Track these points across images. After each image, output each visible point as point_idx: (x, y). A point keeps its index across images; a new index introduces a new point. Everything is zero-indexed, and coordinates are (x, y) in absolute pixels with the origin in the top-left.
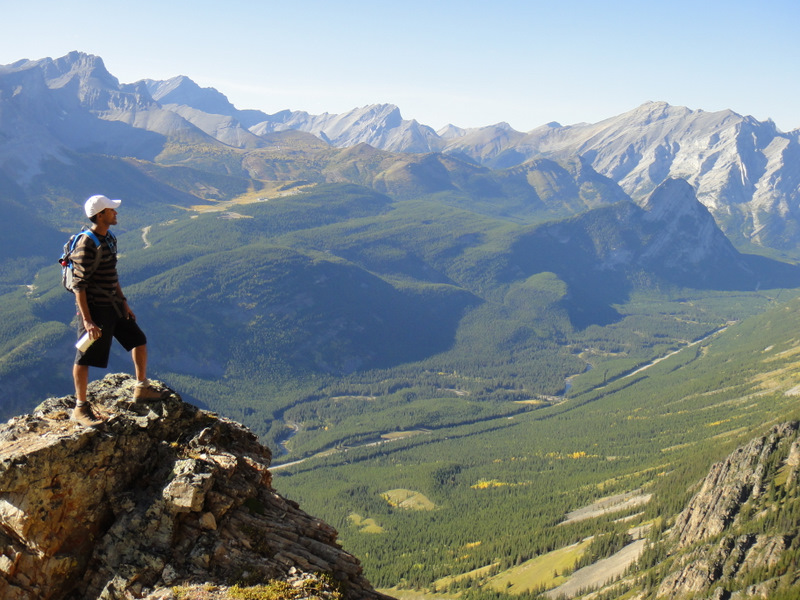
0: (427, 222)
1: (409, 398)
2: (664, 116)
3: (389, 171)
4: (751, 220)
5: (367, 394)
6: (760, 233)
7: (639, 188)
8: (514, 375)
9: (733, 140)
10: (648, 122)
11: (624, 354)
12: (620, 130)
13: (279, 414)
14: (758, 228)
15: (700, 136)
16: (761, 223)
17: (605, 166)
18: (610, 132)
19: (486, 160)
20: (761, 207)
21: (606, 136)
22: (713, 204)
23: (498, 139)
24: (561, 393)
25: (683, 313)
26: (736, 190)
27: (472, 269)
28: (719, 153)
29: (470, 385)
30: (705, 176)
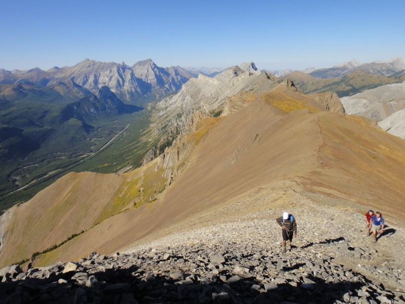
0: (30, 109)
1: (49, 162)
2: (94, 65)
3: (6, 91)
4: (125, 94)
5: (34, 164)
6: (129, 98)
7: (91, 87)
8: (76, 150)
9: (116, 71)
10: (89, 67)
11: (103, 138)
12: (81, 70)
13: (9, 176)
14: (128, 96)
15: (106, 70)
16: (128, 95)
17: (79, 82)
18: (77, 71)
19: (36, 82)
20: (128, 90)
21: (76, 72)
22: (114, 91)
23: (38, 74)
24: (91, 152)
25: (115, 124)
26: (119, 85)
27: (51, 121)
28: (113, 75)
29: (65, 155)
30: (110, 82)
